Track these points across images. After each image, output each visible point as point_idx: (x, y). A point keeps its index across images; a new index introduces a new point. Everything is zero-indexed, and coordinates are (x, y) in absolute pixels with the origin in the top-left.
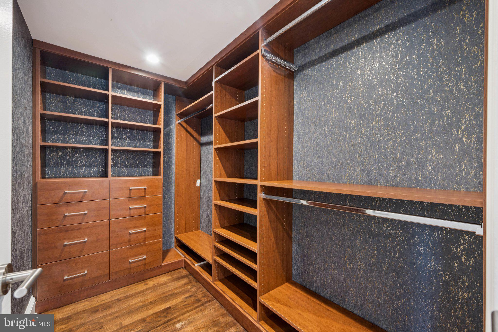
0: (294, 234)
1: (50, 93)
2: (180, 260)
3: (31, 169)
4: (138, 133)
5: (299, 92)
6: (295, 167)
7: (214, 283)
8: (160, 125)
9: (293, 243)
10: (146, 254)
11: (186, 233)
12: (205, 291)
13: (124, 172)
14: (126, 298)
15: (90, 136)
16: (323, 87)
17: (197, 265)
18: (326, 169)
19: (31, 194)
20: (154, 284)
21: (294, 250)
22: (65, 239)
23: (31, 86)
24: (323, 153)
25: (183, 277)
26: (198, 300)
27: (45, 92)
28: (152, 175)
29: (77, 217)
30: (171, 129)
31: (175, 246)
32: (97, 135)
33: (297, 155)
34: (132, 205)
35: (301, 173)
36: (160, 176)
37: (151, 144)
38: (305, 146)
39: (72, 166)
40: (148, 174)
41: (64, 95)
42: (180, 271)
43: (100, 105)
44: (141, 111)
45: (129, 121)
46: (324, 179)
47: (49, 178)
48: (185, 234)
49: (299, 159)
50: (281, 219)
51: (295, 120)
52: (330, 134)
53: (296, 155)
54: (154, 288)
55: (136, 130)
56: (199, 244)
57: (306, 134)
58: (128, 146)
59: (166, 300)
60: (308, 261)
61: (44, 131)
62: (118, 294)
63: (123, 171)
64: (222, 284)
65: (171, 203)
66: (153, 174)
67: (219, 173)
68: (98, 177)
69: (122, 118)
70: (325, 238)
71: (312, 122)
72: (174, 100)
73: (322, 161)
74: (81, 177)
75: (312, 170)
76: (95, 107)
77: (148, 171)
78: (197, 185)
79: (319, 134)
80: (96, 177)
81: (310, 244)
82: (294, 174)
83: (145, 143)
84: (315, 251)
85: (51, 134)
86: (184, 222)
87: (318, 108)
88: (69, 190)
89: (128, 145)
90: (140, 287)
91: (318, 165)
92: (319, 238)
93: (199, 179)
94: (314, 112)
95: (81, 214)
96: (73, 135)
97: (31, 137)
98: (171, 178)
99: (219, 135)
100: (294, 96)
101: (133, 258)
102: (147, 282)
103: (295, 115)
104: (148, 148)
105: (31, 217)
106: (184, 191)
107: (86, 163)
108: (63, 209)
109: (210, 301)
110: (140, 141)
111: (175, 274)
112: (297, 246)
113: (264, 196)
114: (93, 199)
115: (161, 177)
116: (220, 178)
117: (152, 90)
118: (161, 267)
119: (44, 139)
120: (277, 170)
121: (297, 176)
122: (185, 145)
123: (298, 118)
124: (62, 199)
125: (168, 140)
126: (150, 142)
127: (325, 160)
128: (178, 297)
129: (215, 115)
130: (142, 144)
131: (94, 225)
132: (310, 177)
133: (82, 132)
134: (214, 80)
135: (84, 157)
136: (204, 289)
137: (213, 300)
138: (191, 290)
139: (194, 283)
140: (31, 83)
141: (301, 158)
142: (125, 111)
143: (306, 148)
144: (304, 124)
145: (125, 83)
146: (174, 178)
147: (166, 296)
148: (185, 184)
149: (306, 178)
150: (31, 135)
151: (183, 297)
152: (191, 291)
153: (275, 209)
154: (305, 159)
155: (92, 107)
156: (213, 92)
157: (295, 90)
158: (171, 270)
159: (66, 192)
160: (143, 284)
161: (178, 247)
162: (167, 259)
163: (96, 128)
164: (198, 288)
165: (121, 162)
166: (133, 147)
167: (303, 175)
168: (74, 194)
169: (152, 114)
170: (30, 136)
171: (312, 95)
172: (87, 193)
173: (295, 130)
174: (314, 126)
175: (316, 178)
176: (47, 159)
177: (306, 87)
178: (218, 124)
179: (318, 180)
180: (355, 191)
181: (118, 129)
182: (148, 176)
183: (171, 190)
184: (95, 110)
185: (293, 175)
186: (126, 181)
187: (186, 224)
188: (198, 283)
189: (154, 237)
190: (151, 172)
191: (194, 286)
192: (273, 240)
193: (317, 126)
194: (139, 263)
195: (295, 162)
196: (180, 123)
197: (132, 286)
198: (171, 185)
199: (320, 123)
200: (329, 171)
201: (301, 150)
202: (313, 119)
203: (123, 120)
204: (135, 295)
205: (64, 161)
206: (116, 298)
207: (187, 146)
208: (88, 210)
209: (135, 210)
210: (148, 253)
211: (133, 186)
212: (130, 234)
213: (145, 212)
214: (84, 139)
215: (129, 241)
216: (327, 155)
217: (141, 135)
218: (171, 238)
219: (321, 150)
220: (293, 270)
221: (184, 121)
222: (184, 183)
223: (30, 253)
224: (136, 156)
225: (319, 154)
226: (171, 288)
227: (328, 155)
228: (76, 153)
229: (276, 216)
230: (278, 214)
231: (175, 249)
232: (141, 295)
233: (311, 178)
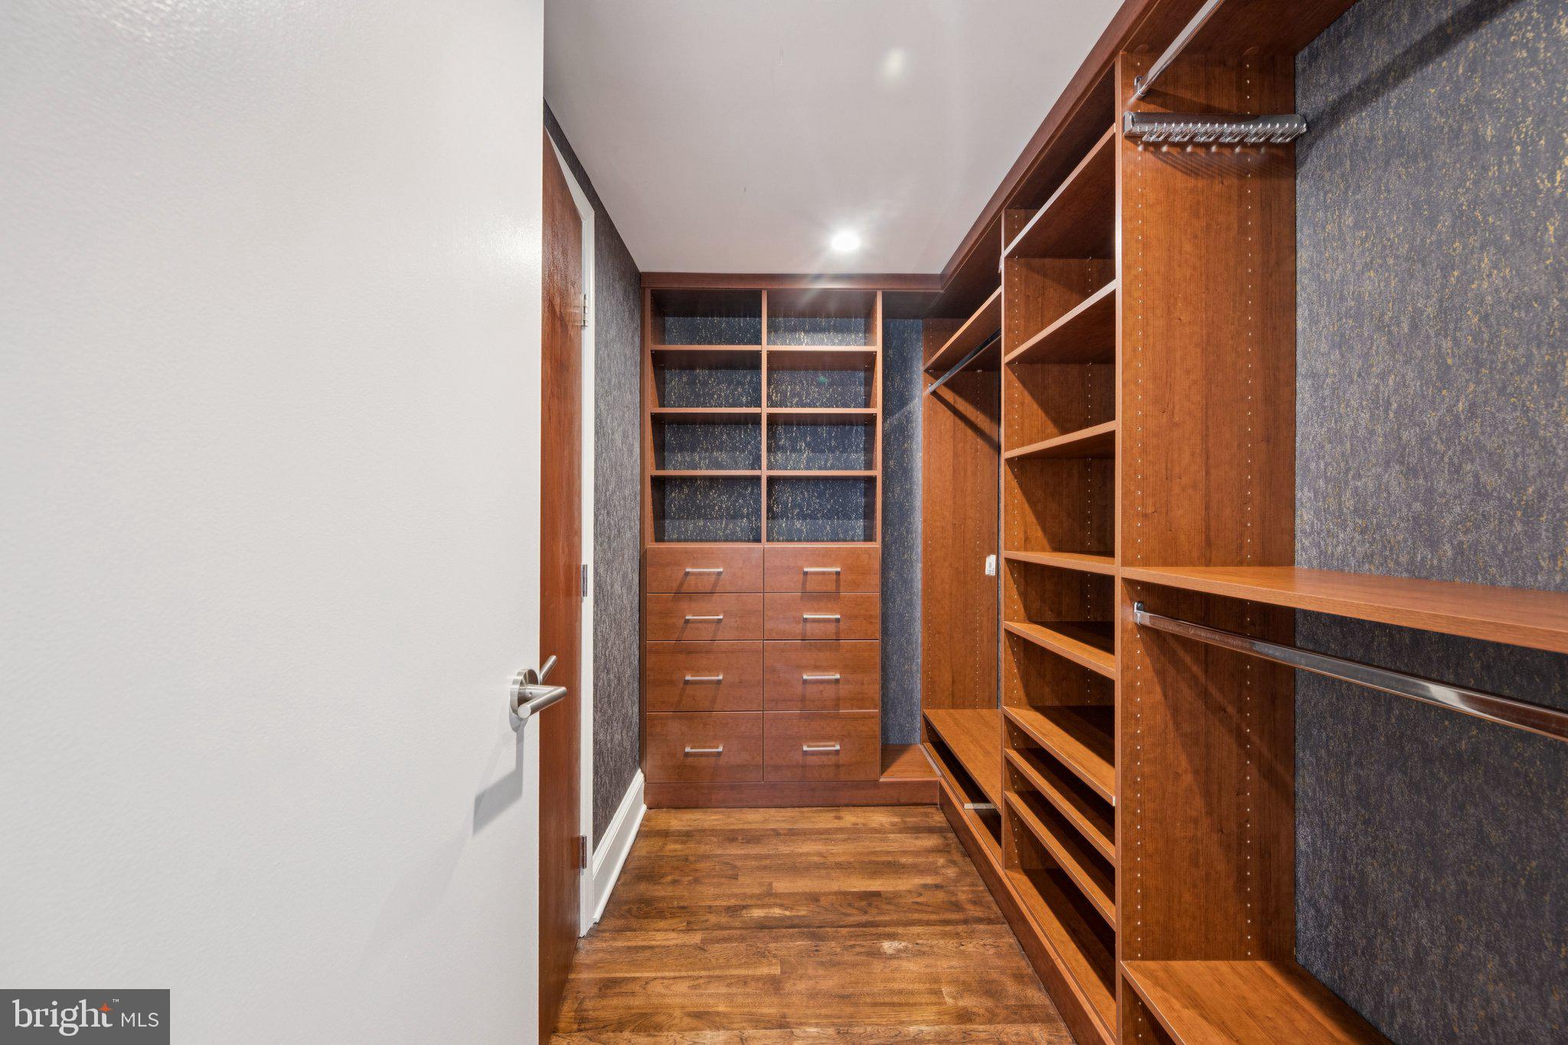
0: (1305, 782)
1: (670, 369)
2: (928, 782)
3: (638, 522)
4: (829, 433)
5: (1320, 214)
6: (1305, 516)
7: (1006, 874)
8: (875, 406)
9: (1300, 816)
10: (840, 739)
11: (953, 708)
12: (982, 888)
13: (800, 531)
14: (792, 834)
15: (734, 449)
16: (1429, 169)
17: (969, 806)
18: (1448, 523)
19: (637, 571)
20: (857, 824)
21: (1302, 845)
22: (687, 669)
23: (638, 363)
24: (1436, 453)
25: (931, 830)
26: (957, 906)
27: (663, 369)
28: (862, 537)
29: (706, 625)
30: (910, 412)
31: (924, 741)
32: (746, 447)
33: (1313, 466)
34: (809, 610)
35: (1329, 540)
36: (875, 541)
37: (859, 458)
38: (1347, 429)
39: (705, 517)
40: (853, 536)
41: (692, 368)
42: (926, 810)
43: (752, 377)
44: (836, 375)
45: (810, 406)
46: (1440, 568)
47: (669, 541)
48: (952, 711)
49: (1321, 482)
50: (1230, 709)
51: (1304, 330)
52: (1469, 371)
53: (1306, 469)
54: (855, 832)
55: (826, 425)
56: (981, 747)
57: (1352, 382)
58: (808, 468)
59: (875, 873)
60: (1365, 905)
61: (660, 447)
62: (778, 819)
63: (797, 529)
64: (1030, 884)
65: (912, 619)
66: (865, 536)
67: (1022, 536)
68: (749, 541)
69: (796, 400)
70: (1447, 825)
71: (1378, 328)
72: (918, 332)
73: (1430, 491)
74: (720, 541)
75: (1379, 527)
76: (742, 384)
77: (853, 528)
78: (987, 572)
79: (1410, 375)
80: (745, 541)
81: (1375, 838)
82: (1302, 542)
83: (845, 455)
84: (1400, 871)
85: (673, 451)
86: (947, 677)
87: (1405, 265)
88: (693, 566)
89: (808, 464)
90: (824, 820)
91: (1409, 506)
92: (1420, 823)
93: (991, 552)
94: (1388, 285)
95: (713, 621)
96: (706, 450)
97: (639, 461)
98: (911, 548)
99: (1022, 417)
100: (1299, 235)
101: (811, 744)
102: (842, 814)
103: (1302, 312)
104: (852, 468)
105: (638, 616)
106: (947, 587)
107: (728, 508)
108: (684, 605)
109: (989, 921)
110: (833, 452)
111: (912, 816)
112: (1318, 831)
113: (1142, 617)
114: (732, 589)
115: (877, 545)
116: (1026, 549)
117: (861, 318)
118: (876, 784)
119: (661, 463)
120: (1208, 527)
121: (1314, 552)
122: (950, 454)
123: (1314, 320)
124: (682, 584)
125: (903, 444)
126: (856, 452)
127: (1441, 485)
128: (906, 876)
129: (1005, 359)
130: (838, 459)
131: (735, 647)
132: (1369, 557)
133: (722, 443)
134: (1005, 253)
135: (724, 498)
136: (981, 882)
137: (998, 923)
138: (944, 871)
139: (957, 857)
140: (638, 358)
141: (1327, 480)
142: (801, 382)
143: (1353, 436)
144: (1341, 343)
145: (802, 315)
146: (919, 548)
147: (878, 863)
148: (951, 566)
149: (1353, 562)
150: (639, 457)
151: (918, 881)
152: (943, 874)
153: (1196, 669)
154: (1346, 483)
155: (739, 383)
156: (1001, 289)
157: (1299, 214)
158: (903, 800)
159: (687, 570)
160: (833, 814)
161: (929, 745)
162: (893, 769)
163: (746, 432)
164: (964, 874)
165: (794, 507)
166: (820, 468)
167: (1340, 549)
168: (701, 577)
169: (862, 380)
170: (636, 461)
171: (1374, 217)
172: (723, 576)
173: (1302, 368)
174: (1389, 342)
175: (1397, 563)
176: (667, 502)
177: (1347, 189)
178: (1017, 384)
179: (1407, 571)
180: (1472, 623)
181: (787, 427)
182: (853, 540)
183: (912, 580)
184: (744, 389)
185: (1298, 546)
186: (797, 553)
187: (953, 682)
188: (968, 859)
189: (859, 700)
190: (860, 532)
191: (954, 863)
192: (1188, 779)
193: (1403, 343)
194: (824, 758)
195: (1303, 495)
196: (934, 393)
197: (808, 812)
198: (912, 566)
199: (1414, 327)
200: (1465, 533)
201: (1328, 447)
202: (1383, 314)
203: (797, 405)
204: (810, 834)
205: (692, 507)
206: (772, 826)
207: (956, 455)
208: (725, 613)
209: (815, 625)
210: (846, 740)
211: (811, 566)
212: (805, 682)
213: (837, 633)
214: (723, 456)
215: (803, 699)
216: (1451, 463)
217: (836, 437)
218: (911, 715)
219: (1424, 441)
220: (1300, 925)
221: (946, 384)
222: (946, 564)
223: (636, 685)
224: (825, 490)
225: (1413, 460)
226: (894, 847)
227: (1456, 460)
228: (711, 488)
229: (1205, 694)
230: (1213, 690)
231: (921, 747)
232: (822, 839)
233: (1377, 560)
